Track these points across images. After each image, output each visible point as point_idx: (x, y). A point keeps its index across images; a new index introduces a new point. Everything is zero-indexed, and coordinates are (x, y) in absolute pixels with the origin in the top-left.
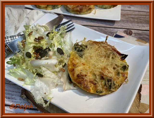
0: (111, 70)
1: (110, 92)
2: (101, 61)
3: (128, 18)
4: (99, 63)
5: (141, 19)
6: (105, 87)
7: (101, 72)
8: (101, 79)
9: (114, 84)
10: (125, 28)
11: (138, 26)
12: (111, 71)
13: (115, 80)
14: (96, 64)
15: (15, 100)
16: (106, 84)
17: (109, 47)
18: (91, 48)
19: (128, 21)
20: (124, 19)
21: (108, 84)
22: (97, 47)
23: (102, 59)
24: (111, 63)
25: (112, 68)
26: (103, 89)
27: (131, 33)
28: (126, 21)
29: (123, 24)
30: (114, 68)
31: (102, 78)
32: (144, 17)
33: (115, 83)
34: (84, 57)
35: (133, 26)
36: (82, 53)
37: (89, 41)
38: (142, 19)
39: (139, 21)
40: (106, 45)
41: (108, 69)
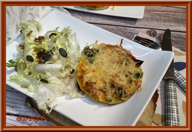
0: (123, 77)
1: (120, 101)
2: (113, 67)
3: (154, 15)
4: (111, 69)
5: (169, 17)
6: (115, 96)
7: (112, 80)
8: (111, 87)
9: (125, 93)
10: (149, 27)
11: (164, 26)
12: (123, 79)
13: (126, 89)
14: (107, 71)
15: (19, 109)
16: (116, 92)
17: (123, 52)
18: (103, 53)
19: (153, 18)
20: (148, 17)
21: (118, 92)
22: (110, 51)
23: (115, 66)
24: (123, 70)
25: (124, 75)
26: (113, 98)
27: (155, 34)
28: (150, 19)
29: (146, 23)
30: (127, 76)
31: (113, 86)
32: (174, 14)
33: (126, 91)
34: (94, 63)
35: (158, 25)
36: (92, 58)
37: (102, 45)
38: (171, 16)
39: (166, 20)
40: (120, 50)
41: (119, 77)
